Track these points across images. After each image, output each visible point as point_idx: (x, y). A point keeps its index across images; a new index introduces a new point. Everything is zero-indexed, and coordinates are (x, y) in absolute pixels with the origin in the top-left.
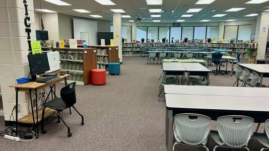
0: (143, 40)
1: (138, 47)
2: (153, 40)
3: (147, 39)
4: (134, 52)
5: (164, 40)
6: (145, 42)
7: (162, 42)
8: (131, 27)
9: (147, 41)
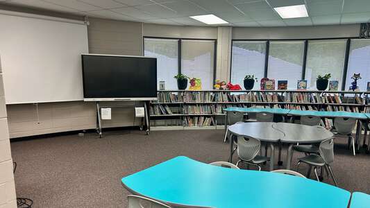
0: (249, 83)
1: (232, 102)
2: (283, 84)
3: (265, 79)
4: (215, 117)
5: (322, 83)
6: (257, 86)
7: (315, 88)
8: (216, 41)
9: (263, 86)
